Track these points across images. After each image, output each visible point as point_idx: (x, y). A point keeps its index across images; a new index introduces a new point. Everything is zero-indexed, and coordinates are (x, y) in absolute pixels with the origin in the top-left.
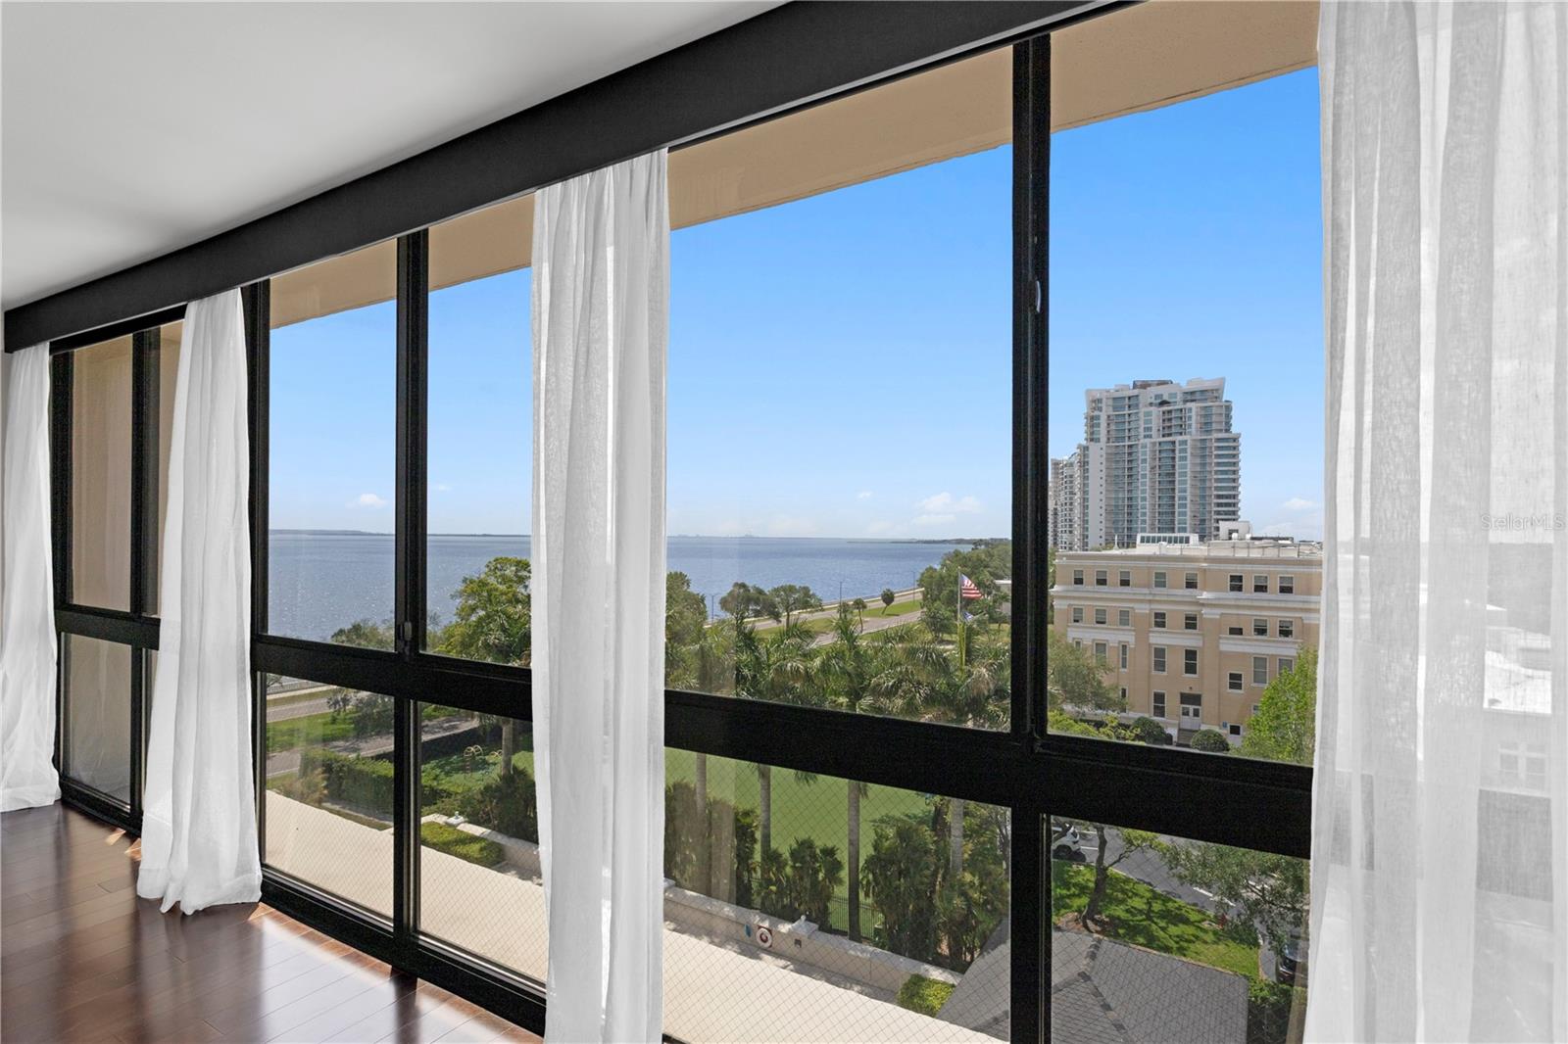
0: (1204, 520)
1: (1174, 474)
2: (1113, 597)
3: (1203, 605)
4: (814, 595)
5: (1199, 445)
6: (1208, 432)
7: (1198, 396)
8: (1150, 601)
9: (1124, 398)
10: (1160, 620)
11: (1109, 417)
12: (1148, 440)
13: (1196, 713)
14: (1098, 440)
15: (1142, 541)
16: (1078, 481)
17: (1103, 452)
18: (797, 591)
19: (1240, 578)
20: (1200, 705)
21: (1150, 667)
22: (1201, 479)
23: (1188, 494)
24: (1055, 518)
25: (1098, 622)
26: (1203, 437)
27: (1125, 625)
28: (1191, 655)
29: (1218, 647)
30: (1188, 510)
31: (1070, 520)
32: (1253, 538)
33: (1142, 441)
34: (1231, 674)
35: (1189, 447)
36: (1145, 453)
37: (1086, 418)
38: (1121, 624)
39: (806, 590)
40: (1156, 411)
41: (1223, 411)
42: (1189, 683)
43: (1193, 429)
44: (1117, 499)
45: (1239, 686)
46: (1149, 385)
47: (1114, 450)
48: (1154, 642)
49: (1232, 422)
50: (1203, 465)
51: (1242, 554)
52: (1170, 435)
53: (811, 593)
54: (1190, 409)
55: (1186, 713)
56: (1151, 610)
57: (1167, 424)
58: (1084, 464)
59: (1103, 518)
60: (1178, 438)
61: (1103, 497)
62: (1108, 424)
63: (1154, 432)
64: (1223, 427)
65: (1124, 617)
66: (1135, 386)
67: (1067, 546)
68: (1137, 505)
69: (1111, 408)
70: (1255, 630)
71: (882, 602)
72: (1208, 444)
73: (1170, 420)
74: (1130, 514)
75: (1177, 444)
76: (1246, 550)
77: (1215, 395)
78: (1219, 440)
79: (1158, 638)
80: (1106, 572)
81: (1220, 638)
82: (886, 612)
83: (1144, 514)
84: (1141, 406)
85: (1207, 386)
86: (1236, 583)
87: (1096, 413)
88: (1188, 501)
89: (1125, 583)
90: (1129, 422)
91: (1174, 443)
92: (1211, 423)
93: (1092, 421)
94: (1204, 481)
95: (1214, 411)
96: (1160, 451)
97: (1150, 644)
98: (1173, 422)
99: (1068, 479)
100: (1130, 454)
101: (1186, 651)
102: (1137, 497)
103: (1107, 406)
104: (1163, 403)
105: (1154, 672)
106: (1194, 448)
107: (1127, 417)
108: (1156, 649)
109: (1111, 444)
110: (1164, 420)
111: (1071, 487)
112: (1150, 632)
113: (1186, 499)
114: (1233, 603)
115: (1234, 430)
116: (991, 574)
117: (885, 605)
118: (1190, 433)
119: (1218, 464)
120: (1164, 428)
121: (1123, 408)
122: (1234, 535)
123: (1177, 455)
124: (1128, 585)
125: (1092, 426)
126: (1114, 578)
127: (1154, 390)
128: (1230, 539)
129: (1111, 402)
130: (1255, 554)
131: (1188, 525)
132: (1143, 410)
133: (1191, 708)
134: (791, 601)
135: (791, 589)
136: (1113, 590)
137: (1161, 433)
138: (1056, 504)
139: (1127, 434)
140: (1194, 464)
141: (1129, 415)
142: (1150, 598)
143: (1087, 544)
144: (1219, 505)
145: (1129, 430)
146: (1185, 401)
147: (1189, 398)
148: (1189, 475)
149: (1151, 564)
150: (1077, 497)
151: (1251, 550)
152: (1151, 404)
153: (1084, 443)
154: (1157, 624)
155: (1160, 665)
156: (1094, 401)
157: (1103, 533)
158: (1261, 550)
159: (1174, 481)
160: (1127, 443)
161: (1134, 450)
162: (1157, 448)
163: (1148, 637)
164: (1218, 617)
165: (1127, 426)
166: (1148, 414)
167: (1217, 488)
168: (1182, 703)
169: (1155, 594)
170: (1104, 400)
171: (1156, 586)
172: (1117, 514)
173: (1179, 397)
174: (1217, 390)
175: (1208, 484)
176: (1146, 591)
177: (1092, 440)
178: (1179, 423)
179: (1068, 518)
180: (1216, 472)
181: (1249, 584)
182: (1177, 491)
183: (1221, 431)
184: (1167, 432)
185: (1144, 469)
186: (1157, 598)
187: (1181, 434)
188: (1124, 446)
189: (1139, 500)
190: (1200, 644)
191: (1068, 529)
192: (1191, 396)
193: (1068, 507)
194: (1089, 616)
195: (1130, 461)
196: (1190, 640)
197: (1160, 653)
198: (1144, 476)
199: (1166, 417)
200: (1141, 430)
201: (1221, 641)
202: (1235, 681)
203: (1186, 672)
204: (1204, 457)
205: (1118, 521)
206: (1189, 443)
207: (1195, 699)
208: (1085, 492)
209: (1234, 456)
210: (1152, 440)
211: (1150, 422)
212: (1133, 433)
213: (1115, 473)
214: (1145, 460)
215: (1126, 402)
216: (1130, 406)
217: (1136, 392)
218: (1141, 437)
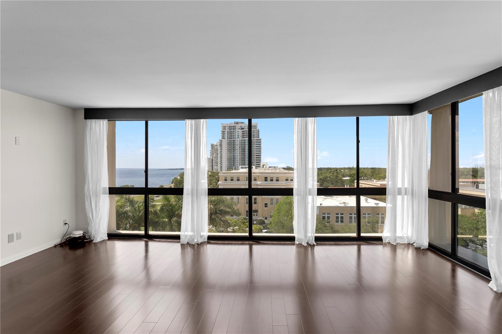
0: (253, 162)
1: (245, 149)
2: (235, 184)
3: (258, 185)
6: (254, 137)
8: (245, 185)
11: (228, 132)
12: (238, 139)
13: (257, 215)
14: (225, 138)
15: (241, 168)
16: (219, 150)
17: (226, 142)
19: (267, 178)
20: (258, 212)
21: (245, 204)
24: (212, 161)
26: (253, 139)
28: (255, 199)
31: (217, 162)
32: (269, 167)
36: (237, 143)
37: (221, 132)
40: (240, 131)
41: (257, 132)
42: (255, 207)
44: (230, 156)
45: (267, 207)
46: (239, 123)
47: (229, 142)
49: (260, 135)
50: (253, 147)
51: (267, 171)
52: (244, 138)
56: (245, 187)
57: (243, 135)
58: (221, 145)
59: (226, 162)
61: (226, 155)
62: (228, 134)
63: (240, 137)
66: (235, 123)
67: (216, 170)
68: (236, 158)
69: (228, 129)
72: (254, 141)
73: (244, 133)
74: (234, 160)
75: (246, 140)
78: (256, 140)
80: (233, 177)
83: (237, 160)
84: (236, 129)
85: (253, 124)
87: (224, 130)
89: (238, 180)
90: (233, 133)
91: (245, 140)
93: (223, 133)
95: (255, 131)
96: (242, 142)
99: (216, 150)
100: (234, 143)
102: (236, 155)
103: (227, 128)
104: (242, 129)
108: (246, 198)
109: (228, 140)
110: (242, 134)
111: (217, 152)
114: (265, 184)
115: (260, 137)
119: (256, 147)
121: (231, 129)
122: (264, 166)
123: (246, 143)
125: (223, 134)
126: (235, 179)
127: (240, 125)
128: (263, 167)
129: (228, 127)
130: (270, 171)
132: (237, 130)
133: (255, 214)
136: (235, 182)
137: (242, 137)
139: (233, 137)
141: (233, 131)
143: (222, 169)
144: (257, 158)
149: (245, 174)
150: (219, 155)
152: (239, 129)
153: (221, 139)
156: (224, 127)
157: (226, 166)
159: (245, 151)
160: (233, 140)
161: (235, 142)
162: (241, 141)
165: (233, 135)
166: (238, 131)
167: (256, 153)
168: (253, 212)
169: (246, 183)
170: (226, 127)
171: (246, 180)
172: (230, 160)
173: (246, 127)
174: (256, 126)
175: (254, 152)
176: (244, 182)
177: (223, 138)
178: (246, 134)
179: (216, 161)
180: (256, 149)
181: (269, 179)
182: (246, 154)
183: (257, 137)
185: (237, 147)
191: (216, 165)
193: (216, 158)
195: (234, 145)
198: (237, 149)
199: (243, 132)
200: (236, 136)
202: (266, 205)
203: (254, 204)
204: (253, 144)
205: (230, 162)
207: (256, 211)
208: (221, 154)
209: (260, 144)
210: (240, 139)
211: (239, 134)
212: (234, 137)
213: (230, 148)
214: (237, 145)
215: (233, 127)
216: (233, 129)
217: (235, 125)
218: (236, 138)
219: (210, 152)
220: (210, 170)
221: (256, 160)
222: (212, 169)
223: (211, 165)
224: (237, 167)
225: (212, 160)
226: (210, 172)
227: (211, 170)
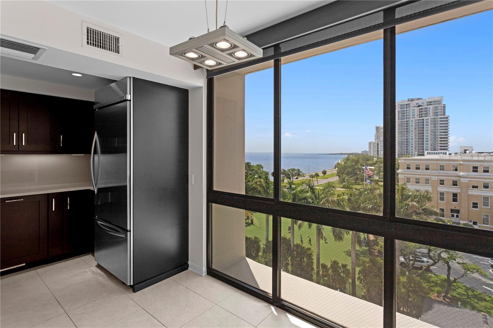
0: (435, 146)
1: (423, 130)
2: (422, 174)
3: (461, 177)
4: (301, 172)
5: (433, 120)
6: (437, 115)
7: (432, 103)
8: (438, 176)
9: (404, 105)
10: (442, 182)
11: (399, 111)
12: (413, 119)
13: (457, 216)
15: (428, 154)
18: (296, 170)
19: (477, 168)
20: (459, 213)
21: (438, 199)
22: (434, 133)
23: (429, 137)
24: (378, 146)
25: (416, 183)
26: (434, 118)
27: (427, 184)
28: (455, 195)
29: (468, 193)
30: (429, 143)
33: (411, 119)
34: (473, 203)
35: (429, 121)
36: (412, 123)
38: (426, 183)
39: (299, 170)
40: (417, 109)
41: (442, 108)
42: (455, 206)
43: (431, 115)
44: (402, 139)
45: (477, 207)
46: (414, 100)
47: (401, 123)
48: (440, 190)
49: (446, 112)
50: (435, 127)
51: (476, 158)
52: (422, 117)
53: (300, 171)
54: (430, 108)
55: (453, 216)
56: (438, 179)
57: (421, 113)
60: (425, 118)
62: (399, 114)
63: (416, 116)
64: (442, 113)
65: (427, 181)
66: (408, 101)
68: (409, 141)
69: (399, 108)
70: (484, 187)
71: (322, 174)
72: (437, 120)
73: (422, 112)
74: (407, 144)
75: (425, 120)
76: (478, 157)
77: (439, 102)
78: (441, 118)
79: (441, 189)
80: (419, 165)
81: (469, 189)
82: (324, 177)
83: (412, 144)
84: (411, 107)
85: (436, 99)
86: (475, 169)
88: (429, 140)
89: (427, 169)
90: (406, 113)
91: (423, 120)
92: (438, 112)
94: (435, 133)
95: (439, 108)
96: (418, 123)
97: (438, 191)
98: (423, 112)
100: (407, 124)
101: (453, 194)
102: (409, 139)
104: (419, 106)
105: (440, 201)
106: (431, 121)
107: (405, 111)
108: (440, 193)
109: (399, 121)
110: (419, 112)
112: (438, 186)
113: (428, 139)
114: (474, 176)
115: (447, 115)
116: (361, 165)
117: (323, 175)
118: (430, 116)
119: (441, 127)
120: (419, 115)
121: (404, 108)
122: (467, 152)
123: (425, 124)
124: (429, 169)
126: (423, 167)
127: (415, 102)
128: (465, 153)
129: (399, 106)
130: (481, 158)
131: (429, 148)
132: (411, 109)
133: (455, 214)
134: (294, 173)
135: (294, 170)
136: (422, 171)
137: (419, 116)
138: (378, 141)
139: (405, 117)
140: (431, 127)
141: (406, 110)
142: (438, 174)
144: (441, 141)
145: (406, 116)
146: (428, 105)
147: (429, 104)
148: (429, 130)
149: (438, 162)
151: (480, 157)
152: (415, 107)
154: (441, 184)
155: (442, 199)
158: (484, 157)
159: (424, 133)
161: (409, 122)
163: (437, 188)
164: (468, 182)
165: (405, 114)
166: (413, 110)
167: (440, 135)
168: (451, 212)
169: (440, 173)
171: (440, 170)
172: (402, 144)
173: (425, 104)
174: (440, 101)
175: (437, 134)
176: (436, 172)
178: (425, 113)
180: (440, 129)
181: (480, 169)
182: (425, 136)
183: (442, 115)
184: (420, 116)
185: (412, 128)
186: (441, 174)
187: (426, 116)
188: (405, 121)
189: (410, 139)
190: (460, 191)
192: (430, 103)
194: (413, 180)
195: (407, 126)
196: (455, 190)
197: (442, 194)
198: (412, 131)
199: (420, 111)
200: (411, 116)
201: (469, 190)
202: (475, 205)
203: (453, 201)
204: (435, 124)
205: (402, 147)
206: (429, 119)
207: (458, 211)
209: (447, 124)
210: (415, 119)
211: (414, 112)
212: (408, 117)
213: (401, 130)
214: (412, 126)
215: (405, 106)
216: (406, 108)
217: (409, 102)
218: (411, 118)
219: (375, 136)
220: (374, 155)
221: (440, 144)
222: (378, 154)
223: (376, 150)
224: (412, 152)
225: (378, 144)
226: (375, 157)
227: (376, 156)
